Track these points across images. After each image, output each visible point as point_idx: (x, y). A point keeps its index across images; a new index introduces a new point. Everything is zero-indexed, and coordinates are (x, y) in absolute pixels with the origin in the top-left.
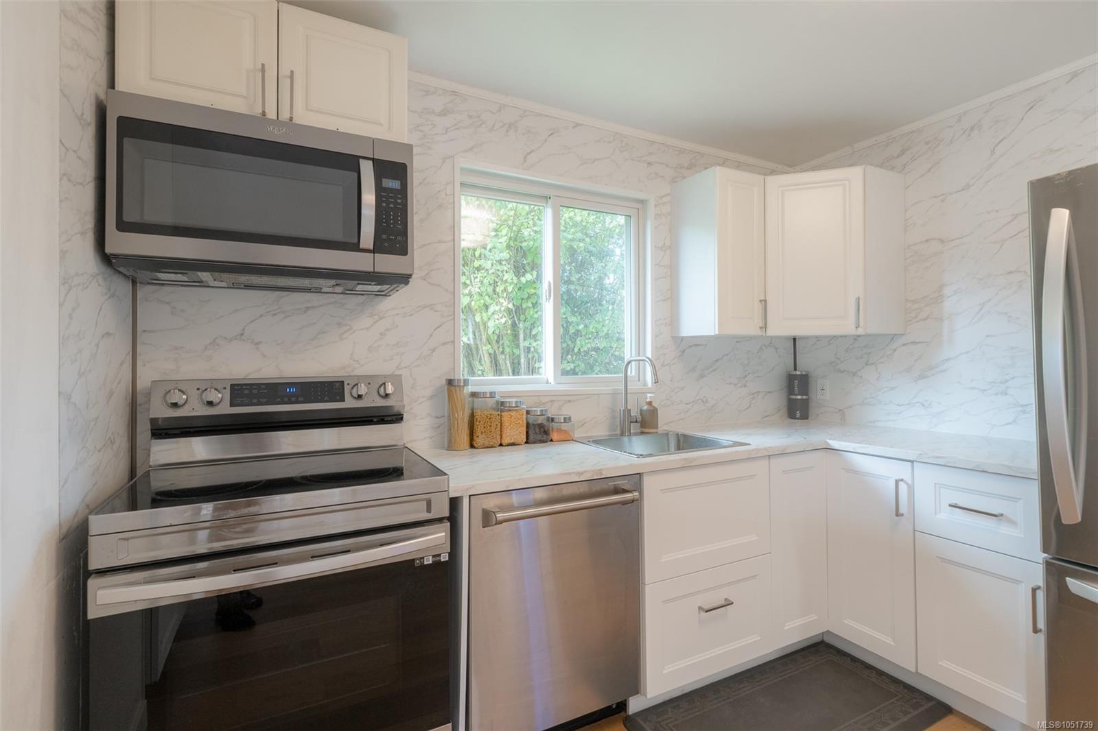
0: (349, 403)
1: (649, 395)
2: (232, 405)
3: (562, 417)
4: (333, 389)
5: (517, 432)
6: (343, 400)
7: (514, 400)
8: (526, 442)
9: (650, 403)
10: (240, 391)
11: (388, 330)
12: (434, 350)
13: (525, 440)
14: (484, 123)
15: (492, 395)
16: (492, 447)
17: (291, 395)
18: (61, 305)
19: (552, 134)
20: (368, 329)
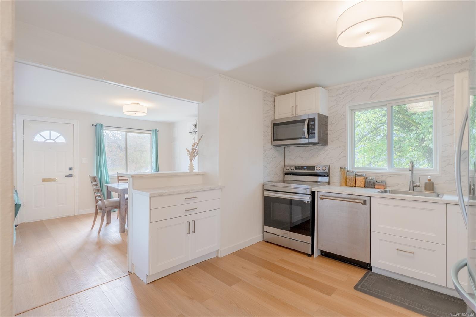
0: (316, 171)
1: (429, 177)
2: (295, 170)
3: (381, 181)
4: (313, 168)
5: (360, 183)
6: (314, 170)
7: (361, 174)
8: (365, 187)
9: (430, 180)
10: (297, 168)
11: (328, 154)
12: (340, 159)
13: (364, 186)
14: (356, 91)
15: (353, 172)
16: (352, 186)
17: (305, 169)
18: (263, 154)
19: (382, 85)
20: (323, 154)
